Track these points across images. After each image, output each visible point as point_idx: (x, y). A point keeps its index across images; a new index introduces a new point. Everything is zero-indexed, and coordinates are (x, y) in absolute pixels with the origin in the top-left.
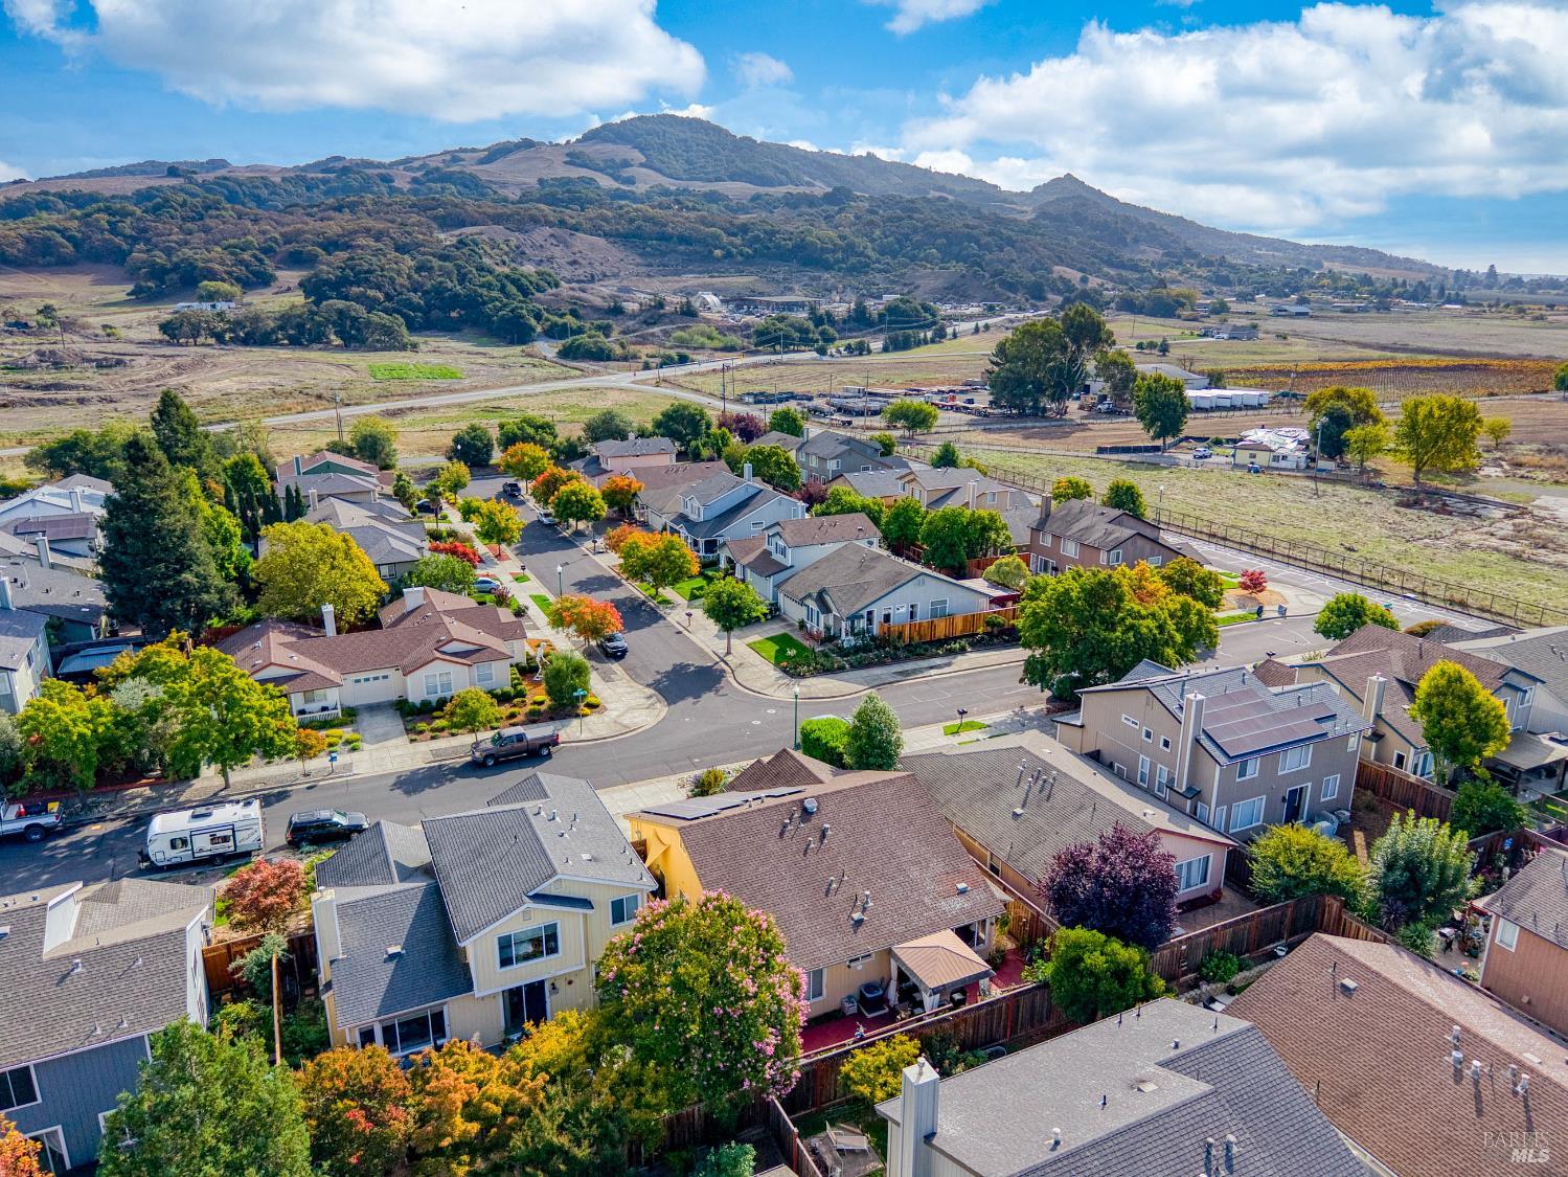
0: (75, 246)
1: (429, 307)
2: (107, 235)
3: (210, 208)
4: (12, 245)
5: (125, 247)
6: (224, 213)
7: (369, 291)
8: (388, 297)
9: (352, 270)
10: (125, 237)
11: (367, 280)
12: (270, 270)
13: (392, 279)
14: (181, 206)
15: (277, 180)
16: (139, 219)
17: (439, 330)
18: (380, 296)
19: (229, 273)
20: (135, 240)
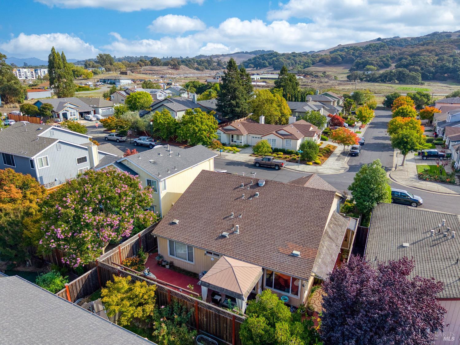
0: (343, 59)
1: (436, 72)
2: (351, 56)
3: (382, 47)
4: (328, 59)
5: (355, 59)
6: (385, 48)
7: (415, 67)
8: (422, 69)
9: (413, 61)
10: (355, 56)
11: (417, 64)
12: (390, 63)
13: (426, 63)
14: (374, 47)
15: (410, 39)
16: (361, 51)
17: (438, 80)
18: (419, 68)
19: (377, 64)
20: (358, 57)
